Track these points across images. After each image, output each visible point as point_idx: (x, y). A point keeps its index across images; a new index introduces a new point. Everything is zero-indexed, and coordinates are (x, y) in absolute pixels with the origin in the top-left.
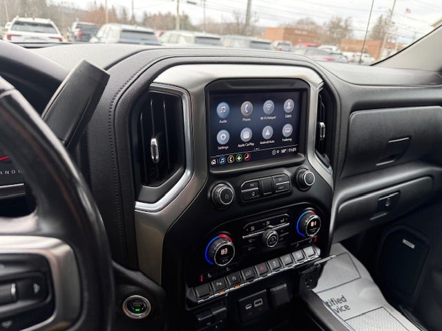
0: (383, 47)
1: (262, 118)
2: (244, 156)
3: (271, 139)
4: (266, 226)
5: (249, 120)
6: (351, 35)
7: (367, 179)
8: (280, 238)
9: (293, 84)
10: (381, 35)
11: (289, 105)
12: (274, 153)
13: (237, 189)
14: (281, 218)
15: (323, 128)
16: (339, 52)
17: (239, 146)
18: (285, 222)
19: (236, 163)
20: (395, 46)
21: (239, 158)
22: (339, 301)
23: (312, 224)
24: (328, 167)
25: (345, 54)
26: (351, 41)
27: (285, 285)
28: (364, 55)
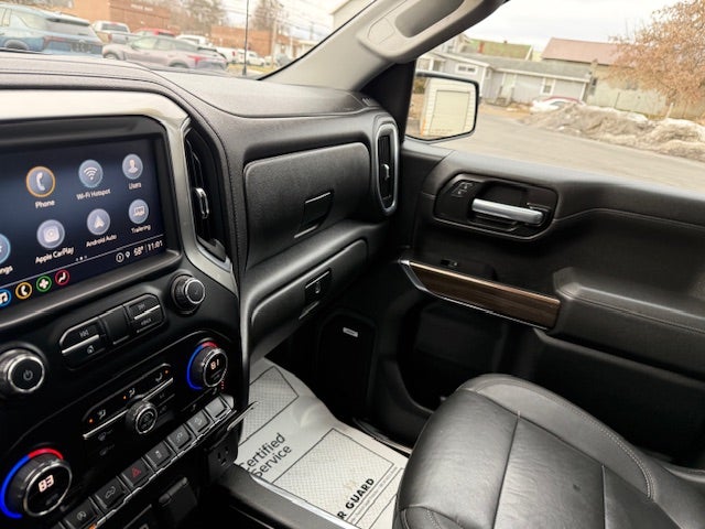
0: (273, 43)
1: (80, 197)
2: (53, 277)
3: (108, 233)
4: (128, 398)
5: (52, 203)
6: (224, 18)
7: (286, 262)
8: (158, 410)
9: (133, 126)
10: (268, 22)
11: (132, 165)
12: (120, 258)
13: (51, 352)
14: (156, 374)
15: (203, 198)
16: (210, 46)
17: (38, 260)
18: (166, 378)
19: (37, 296)
20: (289, 41)
21: (44, 284)
22: (274, 445)
23: (213, 366)
24: (224, 261)
25: (220, 50)
26: (225, 30)
27: (185, 480)
28: (248, 53)
